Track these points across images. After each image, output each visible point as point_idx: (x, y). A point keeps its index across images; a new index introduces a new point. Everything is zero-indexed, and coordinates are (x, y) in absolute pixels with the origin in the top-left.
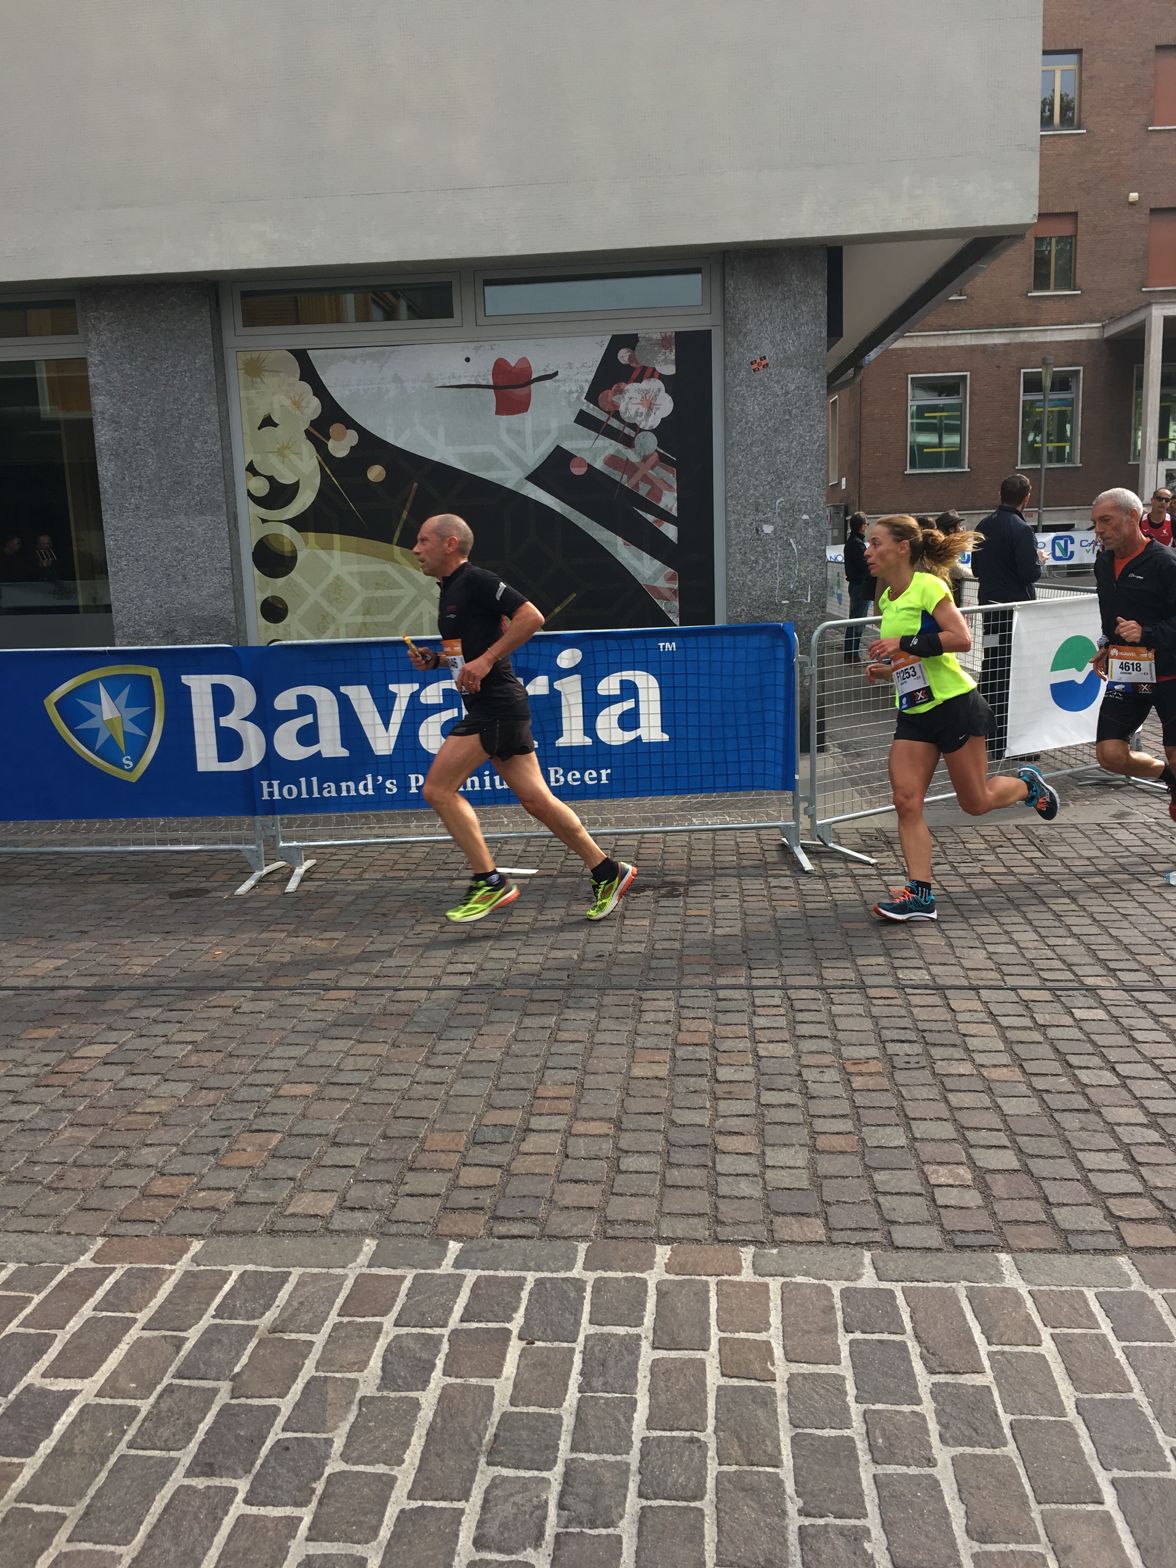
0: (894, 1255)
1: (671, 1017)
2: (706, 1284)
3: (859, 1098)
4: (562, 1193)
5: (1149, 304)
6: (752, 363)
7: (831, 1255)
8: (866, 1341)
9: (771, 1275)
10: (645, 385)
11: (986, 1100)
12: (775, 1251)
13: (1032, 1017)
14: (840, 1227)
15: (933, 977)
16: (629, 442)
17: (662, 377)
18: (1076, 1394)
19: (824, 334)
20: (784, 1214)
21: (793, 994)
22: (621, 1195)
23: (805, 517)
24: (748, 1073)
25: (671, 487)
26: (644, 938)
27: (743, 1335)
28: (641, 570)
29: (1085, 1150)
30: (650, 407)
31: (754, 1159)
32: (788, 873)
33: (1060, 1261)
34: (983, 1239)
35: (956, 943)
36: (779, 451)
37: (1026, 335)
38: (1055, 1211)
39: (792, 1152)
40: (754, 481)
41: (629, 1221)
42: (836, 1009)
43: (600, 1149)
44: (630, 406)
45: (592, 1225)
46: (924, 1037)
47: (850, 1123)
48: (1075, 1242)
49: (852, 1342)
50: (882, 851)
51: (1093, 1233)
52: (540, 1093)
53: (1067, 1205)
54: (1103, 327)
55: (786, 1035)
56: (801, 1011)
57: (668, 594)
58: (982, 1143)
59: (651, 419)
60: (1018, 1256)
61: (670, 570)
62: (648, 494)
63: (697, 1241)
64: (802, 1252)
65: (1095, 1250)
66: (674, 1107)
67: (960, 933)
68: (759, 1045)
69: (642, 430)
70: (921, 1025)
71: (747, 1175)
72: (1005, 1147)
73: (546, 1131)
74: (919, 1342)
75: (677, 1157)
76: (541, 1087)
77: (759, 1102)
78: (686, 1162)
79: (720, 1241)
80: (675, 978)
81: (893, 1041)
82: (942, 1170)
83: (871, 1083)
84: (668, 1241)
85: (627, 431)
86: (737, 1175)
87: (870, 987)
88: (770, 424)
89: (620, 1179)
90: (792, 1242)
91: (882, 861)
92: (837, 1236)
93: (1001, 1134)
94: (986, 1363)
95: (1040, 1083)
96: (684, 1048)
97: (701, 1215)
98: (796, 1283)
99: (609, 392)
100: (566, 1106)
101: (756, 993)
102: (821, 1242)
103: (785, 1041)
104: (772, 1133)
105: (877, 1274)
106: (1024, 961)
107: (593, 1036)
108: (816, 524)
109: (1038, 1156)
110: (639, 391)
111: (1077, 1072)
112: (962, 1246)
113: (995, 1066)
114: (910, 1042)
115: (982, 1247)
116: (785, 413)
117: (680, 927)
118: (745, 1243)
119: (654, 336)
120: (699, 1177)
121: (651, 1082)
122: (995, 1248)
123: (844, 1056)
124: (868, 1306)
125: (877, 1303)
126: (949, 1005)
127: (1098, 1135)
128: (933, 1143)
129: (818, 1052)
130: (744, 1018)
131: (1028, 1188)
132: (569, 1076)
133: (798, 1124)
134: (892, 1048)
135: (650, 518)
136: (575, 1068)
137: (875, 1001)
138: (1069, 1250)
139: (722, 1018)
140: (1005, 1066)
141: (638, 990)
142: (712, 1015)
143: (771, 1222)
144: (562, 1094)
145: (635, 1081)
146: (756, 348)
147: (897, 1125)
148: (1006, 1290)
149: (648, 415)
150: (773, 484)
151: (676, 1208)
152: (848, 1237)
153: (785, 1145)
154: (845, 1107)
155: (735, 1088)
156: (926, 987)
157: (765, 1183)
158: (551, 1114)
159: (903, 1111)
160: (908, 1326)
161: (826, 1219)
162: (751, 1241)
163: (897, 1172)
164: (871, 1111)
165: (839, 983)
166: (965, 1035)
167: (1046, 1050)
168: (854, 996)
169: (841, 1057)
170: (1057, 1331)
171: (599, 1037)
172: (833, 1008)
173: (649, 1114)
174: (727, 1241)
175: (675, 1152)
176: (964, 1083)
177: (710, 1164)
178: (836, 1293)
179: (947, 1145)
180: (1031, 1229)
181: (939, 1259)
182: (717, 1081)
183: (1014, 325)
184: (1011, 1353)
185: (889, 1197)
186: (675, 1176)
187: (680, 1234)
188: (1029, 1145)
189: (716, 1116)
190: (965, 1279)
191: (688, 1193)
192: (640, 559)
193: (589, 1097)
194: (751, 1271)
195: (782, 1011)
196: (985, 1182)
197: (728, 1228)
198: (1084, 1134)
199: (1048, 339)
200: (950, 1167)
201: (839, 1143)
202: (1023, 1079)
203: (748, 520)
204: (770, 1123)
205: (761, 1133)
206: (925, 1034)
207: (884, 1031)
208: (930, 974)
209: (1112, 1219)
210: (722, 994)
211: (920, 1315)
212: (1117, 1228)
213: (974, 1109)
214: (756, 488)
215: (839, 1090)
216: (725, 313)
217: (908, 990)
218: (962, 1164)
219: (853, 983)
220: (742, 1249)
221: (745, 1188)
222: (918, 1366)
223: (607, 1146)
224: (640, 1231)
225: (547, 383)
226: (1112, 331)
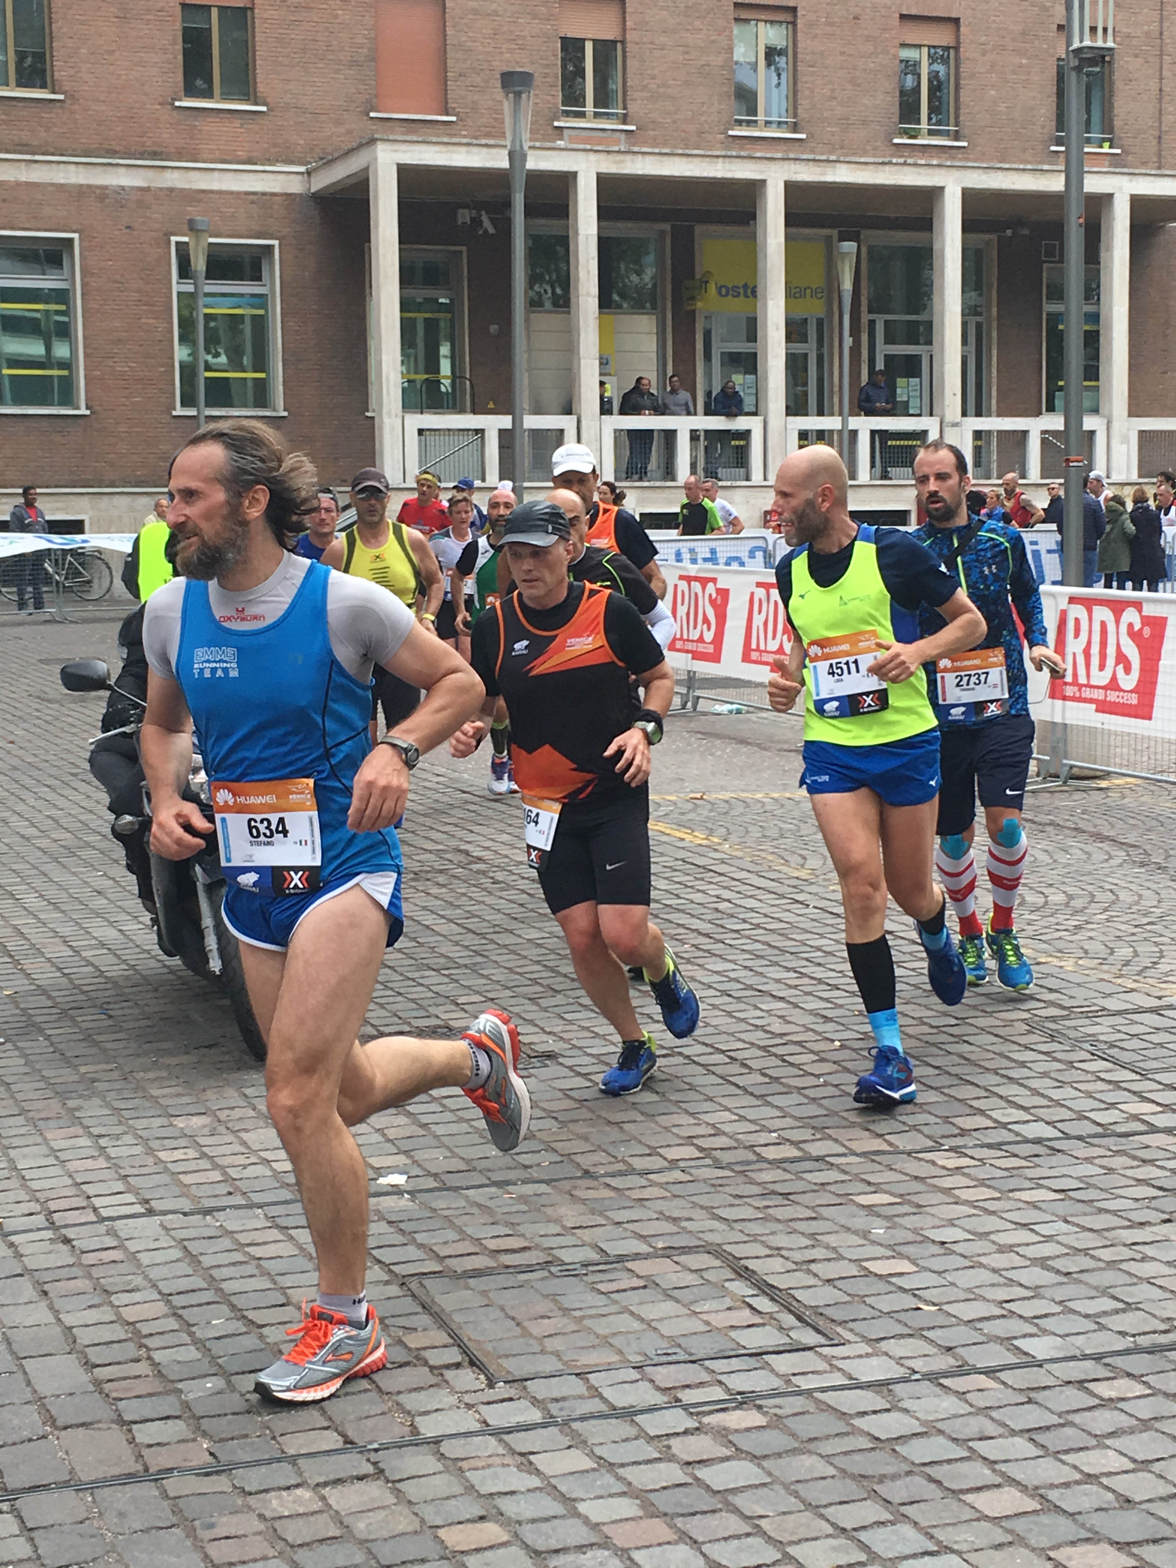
5: (372, 141)
37: (176, 174)
54: (309, 173)
183: (155, 155)
199: (215, 186)
226: (322, 181)
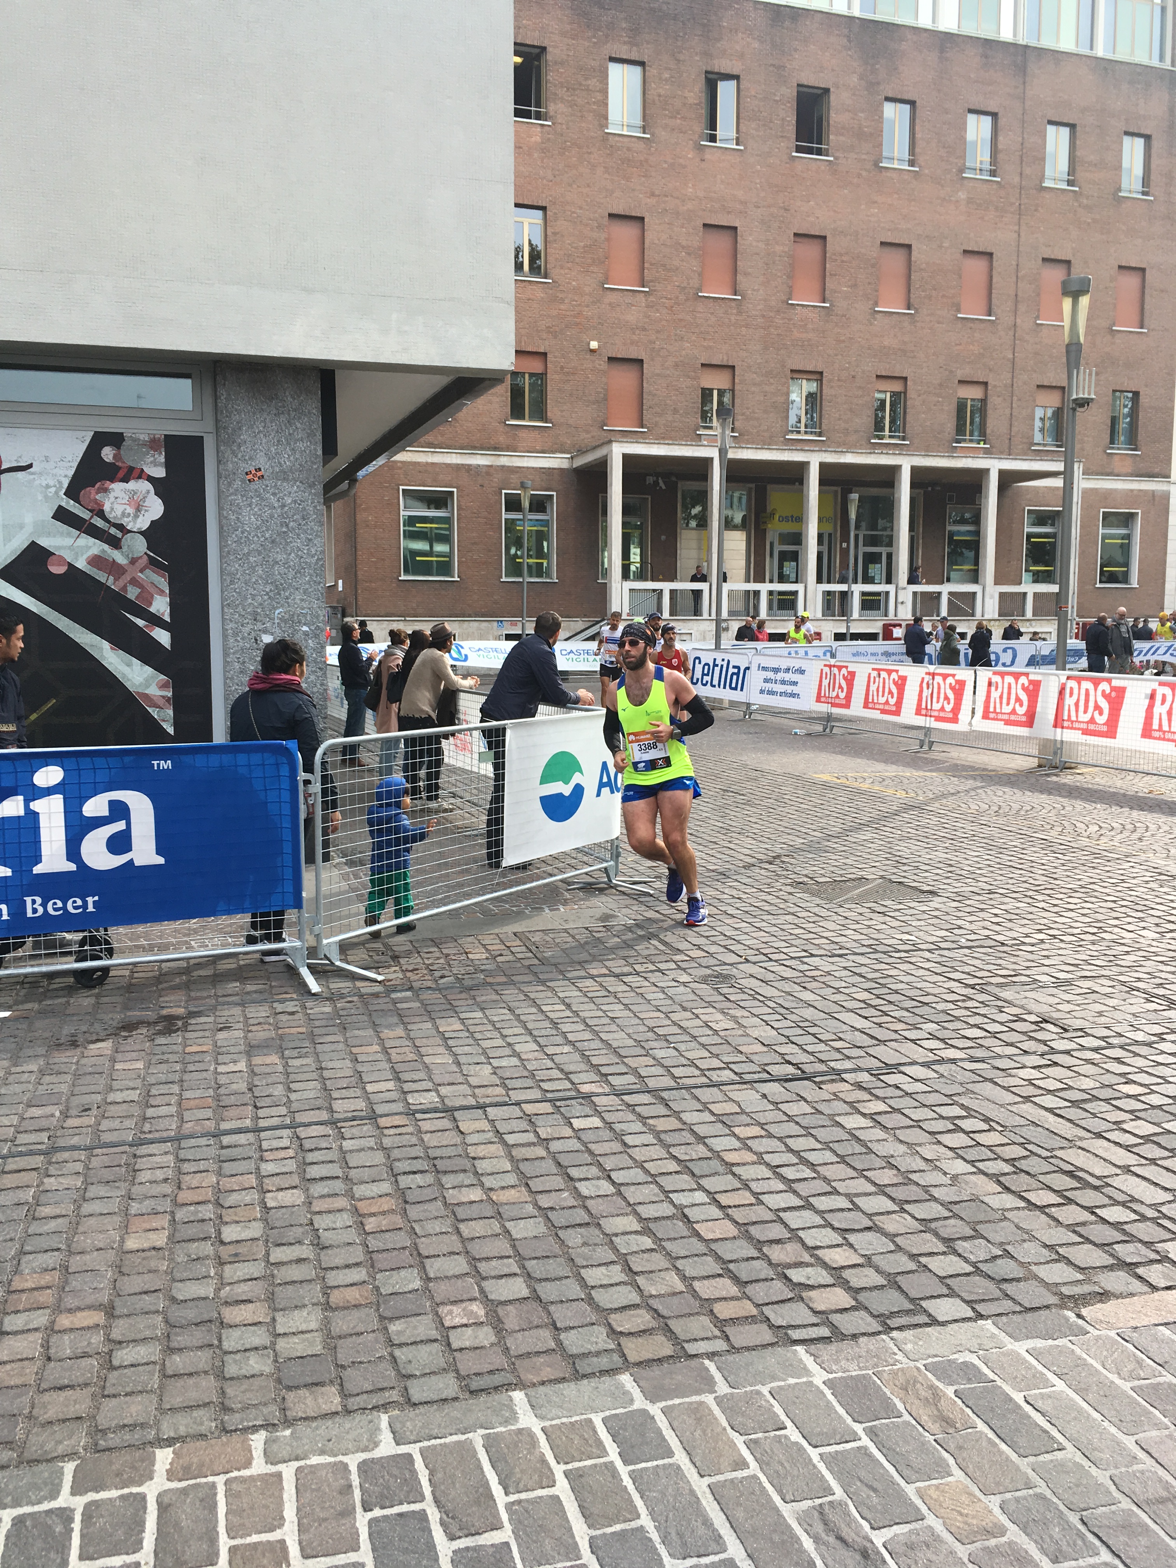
0: (411, 1413)
1: (170, 1173)
2: (213, 1486)
3: (373, 1242)
4: (44, 1406)
5: (610, 442)
6: (247, 474)
7: (348, 1426)
8: (385, 1517)
9: (285, 1462)
10: (132, 485)
11: (496, 1227)
12: (288, 1432)
13: (535, 1131)
14: (355, 1392)
15: (442, 1098)
16: (115, 543)
17: (150, 479)
18: (589, 1532)
19: (320, 452)
20: (297, 1387)
21: (302, 1132)
22: (114, 1396)
23: (305, 628)
24: (256, 1230)
25: (163, 591)
26: (138, 1083)
27: (255, 1538)
28: (130, 677)
29: (587, 1266)
30: (138, 509)
31: (264, 1329)
32: (295, 996)
33: (570, 1389)
34: (498, 1379)
35: (462, 1059)
36: (277, 563)
37: (505, 459)
38: (563, 1336)
39: (305, 1314)
40: (251, 591)
41: (125, 1426)
42: (347, 1145)
43: (89, 1343)
44: (116, 506)
45: (81, 1439)
46: (435, 1166)
47: (364, 1272)
48: (583, 1366)
49: (371, 1522)
50: (389, 967)
51: (598, 1354)
52: (17, 1284)
53: (573, 1328)
54: (572, 458)
55: (295, 1180)
56: (311, 1150)
57: (161, 702)
58: (493, 1274)
59: (140, 520)
60: (532, 1392)
61: (163, 677)
62: (137, 598)
63: (202, 1436)
64: (317, 1428)
65: (600, 1372)
66: (174, 1280)
67: (467, 1049)
68: (268, 1195)
69: (130, 531)
70: (432, 1153)
71: (256, 1349)
72: (515, 1274)
73: (23, 1332)
74: (438, 1507)
75: (179, 1340)
76: (17, 1278)
77: (268, 1261)
78: (189, 1344)
79: (227, 1432)
80: (174, 1127)
81: (405, 1173)
82: (456, 1309)
83: (384, 1222)
84: (170, 1442)
85: (113, 531)
86: (246, 1350)
87: (381, 1116)
88: (267, 535)
89: (113, 1376)
90: (305, 1419)
91: (390, 977)
92: (353, 1403)
93: (511, 1260)
94: (504, 1516)
95: (545, 1201)
96: (185, 1209)
97: (206, 1405)
98: (311, 1466)
99: (93, 490)
100: (46, 1297)
101: (263, 1135)
102: (337, 1413)
103: (295, 1187)
104: (284, 1294)
105: (394, 1438)
106: (526, 1074)
107: (79, 1207)
108: (316, 636)
109: (546, 1280)
110: (125, 491)
111: (577, 1185)
112: (476, 1391)
113: (503, 1188)
114: (422, 1172)
115: (496, 1388)
116: (282, 525)
117: (178, 1067)
118: (255, 1429)
119: (142, 437)
120: (202, 1360)
121: (148, 1254)
122: (509, 1386)
123: (357, 1196)
124: (387, 1477)
125: (395, 1471)
126: (458, 1127)
127: (599, 1249)
128: (446, 1281)
129: (329, 1196)
130: (251, 1165)
131: (538, 1315)
132: (51, 1260)
133: (310, 1281)
134: (404, 1181)
135: (140, 622)
136: (58, 1249)
137: (386, 1132)
138: (578, 1376)
139: (228, 1168)
140: (512, 1187)
141: (131, 1145)
142: (215, 1167)
143: (284, 1398)
144: (43, 1283)
145: (129, 1256)
146: (251, 458)
147: (411, 1266)
148: (520, 1431)
149: (136, 517)
150: (271, 594)
151: (177, 1401)
152: (365, 1401)
153: (296, 1307)
154: (358, 1254)
155: (242, 1249)
156: (435, 1110)
157: (276, 1355)
158: (29, 1310)
159: (417, 1250)
160: (427, 1490)
161: (341, 1385)
162: (262, 1426)
163: (413, 1319)
164: (385, 1255)
165: (350, 1115)
166: (474, 1158)
167: (548, 1166)
168: (365, 1128)
169: (353, 1198)
170: (569, 1467)
171: (87, 1208)
172: (344, 1143)
173: (146, 1293)
174: (236, 1431)
175: (177, 1334)
176: (474, 1211)
177: (216, 1342)
178: (353, 1468)
179: (460, 1281)
180: (541, 1359)
181: (454, 1411)
182: (222, 1243)
183: (496, 449)
184: (527, 1501)
185: (405, 1349)
186: (177, 1362)
187: (182, 1431)
188: (536, 1268)
189: (222, 1284)
190: (482, 1427)
191: (191, 1381)
192: (129, 665)
193: (75, 1283)
194: (263, 1461)
195: (291, 1153)
196: (498, 1315)
197: (237, 1415)
198: (585, 1250)
199: (525, 465)
200: (464, 1305)
201: (353, 1295)
202: (529, 1199)
203: (246, 630)
204: (280, 1284)
205: (271, 1298)
206: (436, 1162)
207: (397, 1164)
208: (439, 1095)
209: (614, 1336)
210: (226, 1140)
211: (439, 1475)
212: (619, 1345)
213: (484, 1237)
214: (253, 597)
215: (352, 1235)
216: (217, 421)
217: (418, 1116)
218: (475, 1299)
219: (364, 1113)
220: (252, 1437)
221: (256, 1364)
222: (438, 1534)
223: (97, 1339)
224: (136, 1437)
225: (20, 475)
226: (579, 462)
